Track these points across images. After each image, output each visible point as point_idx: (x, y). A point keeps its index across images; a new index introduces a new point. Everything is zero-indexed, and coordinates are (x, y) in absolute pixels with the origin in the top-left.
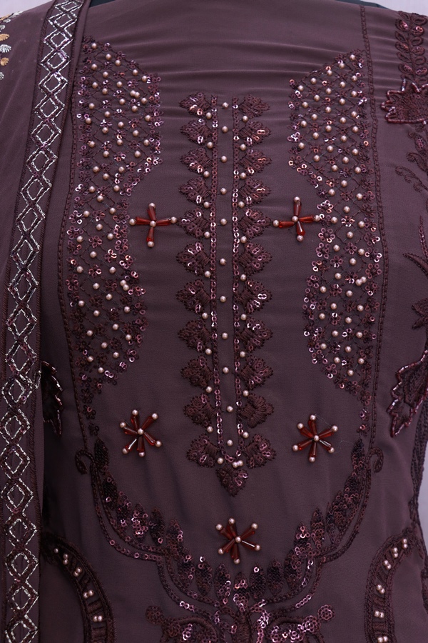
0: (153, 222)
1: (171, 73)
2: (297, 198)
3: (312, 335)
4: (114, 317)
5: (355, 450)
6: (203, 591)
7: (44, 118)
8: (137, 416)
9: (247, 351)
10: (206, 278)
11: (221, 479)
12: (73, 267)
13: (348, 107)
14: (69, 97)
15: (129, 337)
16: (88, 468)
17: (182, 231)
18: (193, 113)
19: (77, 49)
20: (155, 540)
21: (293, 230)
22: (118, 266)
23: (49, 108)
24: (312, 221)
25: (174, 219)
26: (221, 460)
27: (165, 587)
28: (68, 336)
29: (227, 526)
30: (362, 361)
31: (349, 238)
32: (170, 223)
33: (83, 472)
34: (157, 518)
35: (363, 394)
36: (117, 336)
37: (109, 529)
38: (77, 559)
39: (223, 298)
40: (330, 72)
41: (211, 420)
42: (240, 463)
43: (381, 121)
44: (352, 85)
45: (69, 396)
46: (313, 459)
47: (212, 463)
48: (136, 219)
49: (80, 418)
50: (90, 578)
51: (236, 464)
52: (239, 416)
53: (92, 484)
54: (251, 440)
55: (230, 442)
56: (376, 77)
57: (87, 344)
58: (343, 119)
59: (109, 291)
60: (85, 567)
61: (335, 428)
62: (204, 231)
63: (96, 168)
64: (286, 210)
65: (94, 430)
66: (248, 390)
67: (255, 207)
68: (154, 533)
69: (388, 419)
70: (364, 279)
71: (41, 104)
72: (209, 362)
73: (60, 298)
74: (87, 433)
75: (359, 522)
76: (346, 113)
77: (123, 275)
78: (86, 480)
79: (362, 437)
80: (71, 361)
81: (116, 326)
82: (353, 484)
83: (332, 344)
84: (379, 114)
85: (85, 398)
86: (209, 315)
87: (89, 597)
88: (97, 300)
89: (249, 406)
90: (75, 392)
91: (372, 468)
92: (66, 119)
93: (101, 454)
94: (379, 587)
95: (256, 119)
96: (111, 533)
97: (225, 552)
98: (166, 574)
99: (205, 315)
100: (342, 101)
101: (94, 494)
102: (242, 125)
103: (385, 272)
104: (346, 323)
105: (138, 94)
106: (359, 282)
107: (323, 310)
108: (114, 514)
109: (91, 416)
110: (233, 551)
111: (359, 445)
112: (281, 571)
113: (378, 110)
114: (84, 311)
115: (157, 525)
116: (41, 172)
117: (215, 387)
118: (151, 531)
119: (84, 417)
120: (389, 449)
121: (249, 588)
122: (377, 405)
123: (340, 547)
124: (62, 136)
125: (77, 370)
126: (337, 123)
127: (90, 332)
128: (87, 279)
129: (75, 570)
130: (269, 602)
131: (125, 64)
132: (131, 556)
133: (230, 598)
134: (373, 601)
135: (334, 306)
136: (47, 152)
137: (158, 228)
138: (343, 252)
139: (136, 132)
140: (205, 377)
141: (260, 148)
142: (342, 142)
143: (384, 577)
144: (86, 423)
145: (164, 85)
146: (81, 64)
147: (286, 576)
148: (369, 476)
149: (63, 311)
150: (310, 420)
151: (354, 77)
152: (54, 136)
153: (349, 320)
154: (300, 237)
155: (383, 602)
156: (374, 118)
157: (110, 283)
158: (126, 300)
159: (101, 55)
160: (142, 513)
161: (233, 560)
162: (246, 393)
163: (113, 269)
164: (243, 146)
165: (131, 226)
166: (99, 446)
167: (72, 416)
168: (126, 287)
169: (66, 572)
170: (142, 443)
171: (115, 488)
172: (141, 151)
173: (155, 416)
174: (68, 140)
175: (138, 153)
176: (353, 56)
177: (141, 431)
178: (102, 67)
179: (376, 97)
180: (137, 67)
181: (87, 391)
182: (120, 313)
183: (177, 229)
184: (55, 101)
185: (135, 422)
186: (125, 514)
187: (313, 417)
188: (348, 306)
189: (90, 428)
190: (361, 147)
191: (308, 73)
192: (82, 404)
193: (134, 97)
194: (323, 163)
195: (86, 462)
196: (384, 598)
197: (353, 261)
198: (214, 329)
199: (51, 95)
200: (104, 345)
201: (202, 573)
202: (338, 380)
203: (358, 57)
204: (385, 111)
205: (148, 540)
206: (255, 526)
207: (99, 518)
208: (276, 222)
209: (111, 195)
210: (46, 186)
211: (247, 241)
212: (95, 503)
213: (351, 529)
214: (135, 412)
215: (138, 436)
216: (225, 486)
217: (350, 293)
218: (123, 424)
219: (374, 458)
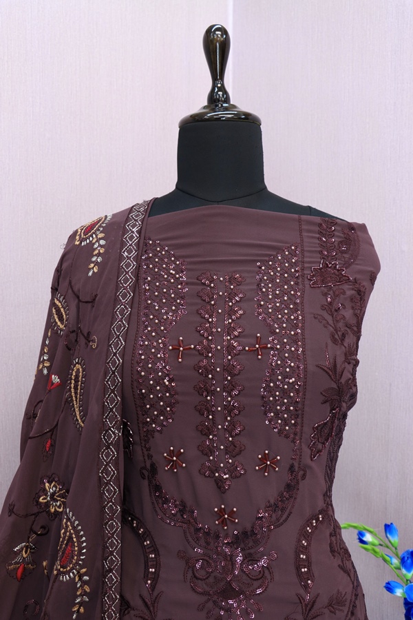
0: (181, 349)
1: (192, 260)
2: (259, 335)
3: (266, 408)
4: (161, 399)
5: (290, 469)
6: (208, 543)
7: (124, 286)
8: (173, 450)
9: (231, 417)
10: (209, 378)
11: (217, 484)
12: (139, 373)
13: (289, 279)
14: (137, 273)
15: (168, 409)
16: (146, 476)
17: (197, 353)
18: (204, 284)
19: (141, 245)
20: (182, 515)
21: (256, 352)
22: (162, 372)
23: (126, 280)
24: (266, 348)
25: (192, 346)
26: (217, 474)
27: (187, 540)
28: (136, 408)
29: (220, 509)
30: (293, 422)
31: (285, 357)
32: (190, 348)
33: (144, 478)
34: (183, 504)
35: (294, 439)
36: (162, 409)
37: (158, 509)
38: (140, 524)
39: (218, 389)
40: (280, 258)
41: (212, 453)
42: (227, 476)
43: (307, 286)
44: (292, 265)
45: (137, 438)
46: (266, 474)
47: (212, 476)
48: (172, 346)
49: (142, 450)
50: (147, 535)
51: (225, 477)
52: (227, 451)
53: (149, 485)
54: (233, 464)
55: (222, 465)
56: (306, 259)
57: (146, 413)
58: (286, 287)
59: (158, 385)
60: (145, 529)
61: (279, 458)
62: (208, 353)
63: (151, 317)
64: (253, 341)
65: (150, 457)
66: (232, 437)
67: (236, 339)
68: (182, 512)
69: (309, 451)
70: (293, 379)
71: (122, 278)
72: (211, 423)
73: (132, 388)
74: (146, 458)
75: (293, 507)
76: (287, 283)
77: (165, 377)
78: (146, 482)
79: (294, 462)
80: (138, 420)
81: (162, 403)
82: (288, 486)
83: (277, 413)
84: (307, 282)
85: (146, 440)
86: (211, 398)
87: (147, 544)
88: (151, 389)
89: (232, 446)
90: (140, 437)
91: (299, 478)
92: (136, 287)
93: (154, 470)
94: (304, 542)
95: (238, 287)
96: (159, 511)
97: (219, 523)
98: (188, 534)
99: (209, 398)
100: (286, 275)
101: (150, 490)
102: (230, 291)
103: (305, 375)
104: (284, 402)
105: (174, 272)
106: (291, 381)
107: (272, 396)
108: (160, 501)
109: (148, 449)
110: (224, 522)
111: (292, 466)
112: (249, 533)
113: (306, 280)
114: (145, 395)
115: (183, 508)
116: (122, 318)
117: (214, 436)
118: (180, 511)
119: (145, 449)
120: (310, 467)
121: (232, 542)
122: (302, 444)
123: (281, 521)
124: (133, 297)
125: (141, 425)
126: (282, 289)
127: (148, 406)
128: (146, 378)
129: (140, 530)
130: (242, 550)
131: (167, 253)
132: (170, 524)
133: (222, 547)
134: (299, 549)
135: (277, 393)
136: (125, 307)
137: (184, 352)
138: (283, 365)
139: (173, 295)
140: (208, 430)
141: (240, 304)
142: (285, 300)
143: (307, 536)
144: (146, 453)
145: (189, 267)
146: (144, 253)
147: (251, 536)
148: (298, 483)
149: (134, 395)
150: (265, 453)
151: (293, 261)
152: (129, 297)
153: (286, 401)
154: (260, 357)
155: (305, 550)
156: (303, 284)
157: (159, 381)
158: (167, 389)
159: (154, 248)
160: (175, 501)
161: (223, 527)
162: (230, 439)
163: (160, 374)
164: (230, 304)
165: (170, 350)
166: (153, 465)
167: (138, 449)
168: (167, 383)
169: (135, 530)
170: (175, 464)
171: (161, 488)
172: (175, 306)
173: (182, 451)
174: (136, 299)
175: (174, 308)
176: (293, 248)
177: (175, 458)
178: (155, 255)
179: (305, 272)
180: (174, 256)
181: (146, 436)
182: (164, 396)
183: (194, 352)
184: (129, 276)
185: (171, 454)
186: (166, 501)
187: (267, 452)
188: (285, 393)
189: (148, 455)
190: (295, 304)
191: (267, 258)
192: (144, 443)
193: (172, 274)
194: (273, 313)
195: (146, 473)
196: (306, 548)
197: (288, 370)
198: (213, 405)
199: (127, 273)
200: (156, 413)
201: (208, 534)
202: (280, 432)
203: (296, 247)
204: (310, 280)
205: (179, 515)
206: (235, 509)
207: (153, 503)
208: (247, 348)
209: (159, 332)
210: (125, 326)
211: (232, 359)
212: (151, 495)
213: (288, 511)
214: (172, 448)
215: (173, 461)
216: (219, 488)
217: (286, 387)
218: (165, 454)
219: (301, 473)
